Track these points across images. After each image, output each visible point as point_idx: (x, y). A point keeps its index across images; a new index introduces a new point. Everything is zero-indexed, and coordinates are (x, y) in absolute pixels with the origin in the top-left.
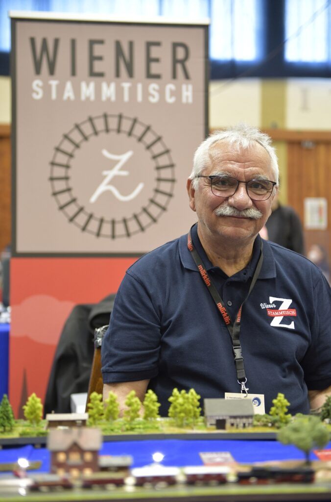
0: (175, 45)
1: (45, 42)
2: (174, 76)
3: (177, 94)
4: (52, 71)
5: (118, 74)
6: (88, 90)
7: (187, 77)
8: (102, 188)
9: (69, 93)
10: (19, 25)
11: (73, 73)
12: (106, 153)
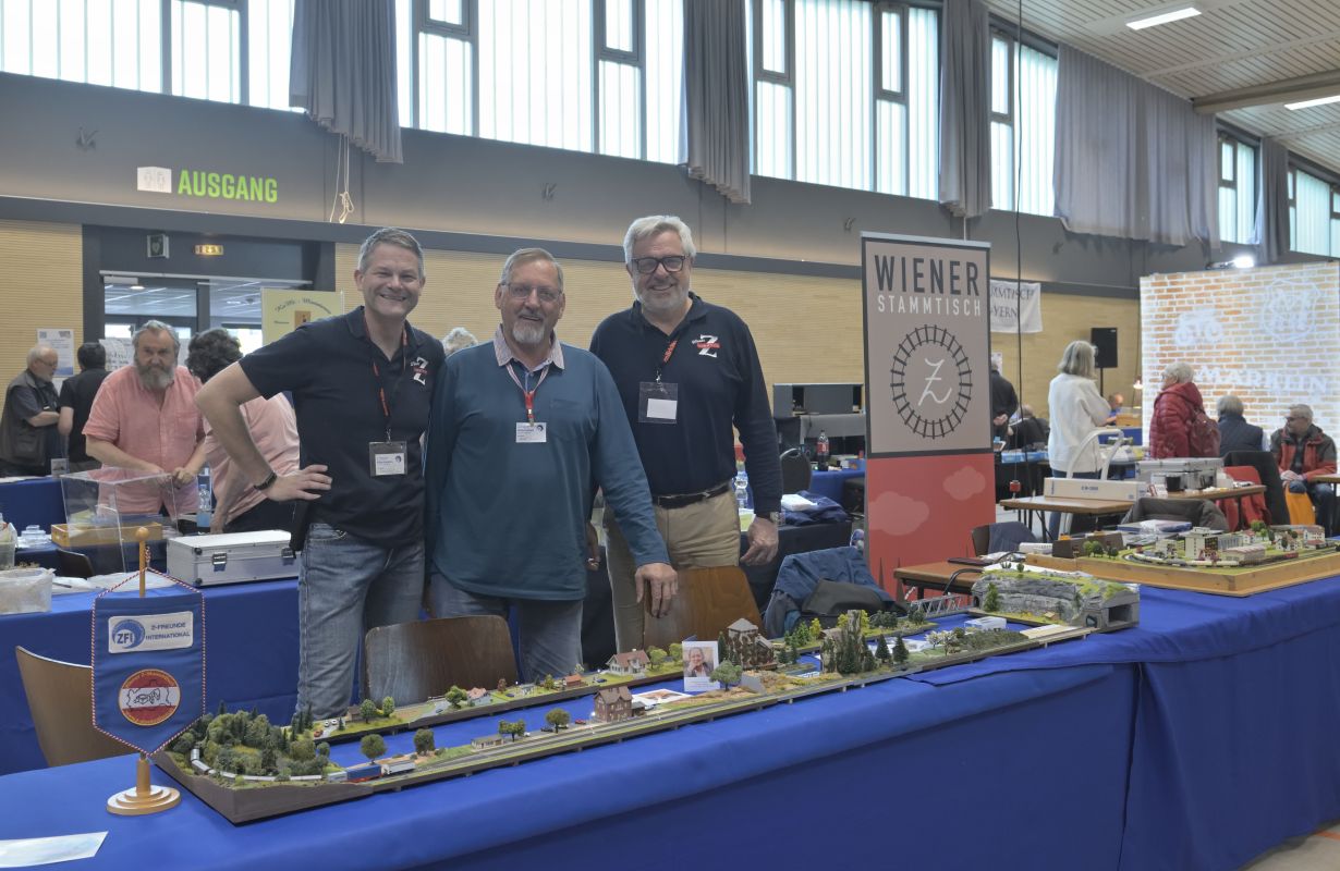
0: (969, 265)
1: (885, 258)
3: (971, 307)
4: (890, 289)
5: (933, 291)
6: (914, 304)
7: (977, 294)
8: (926, 393)
9: (902, 308)
10: (868, 243)
11: (904, 289)
12: (926, 360)
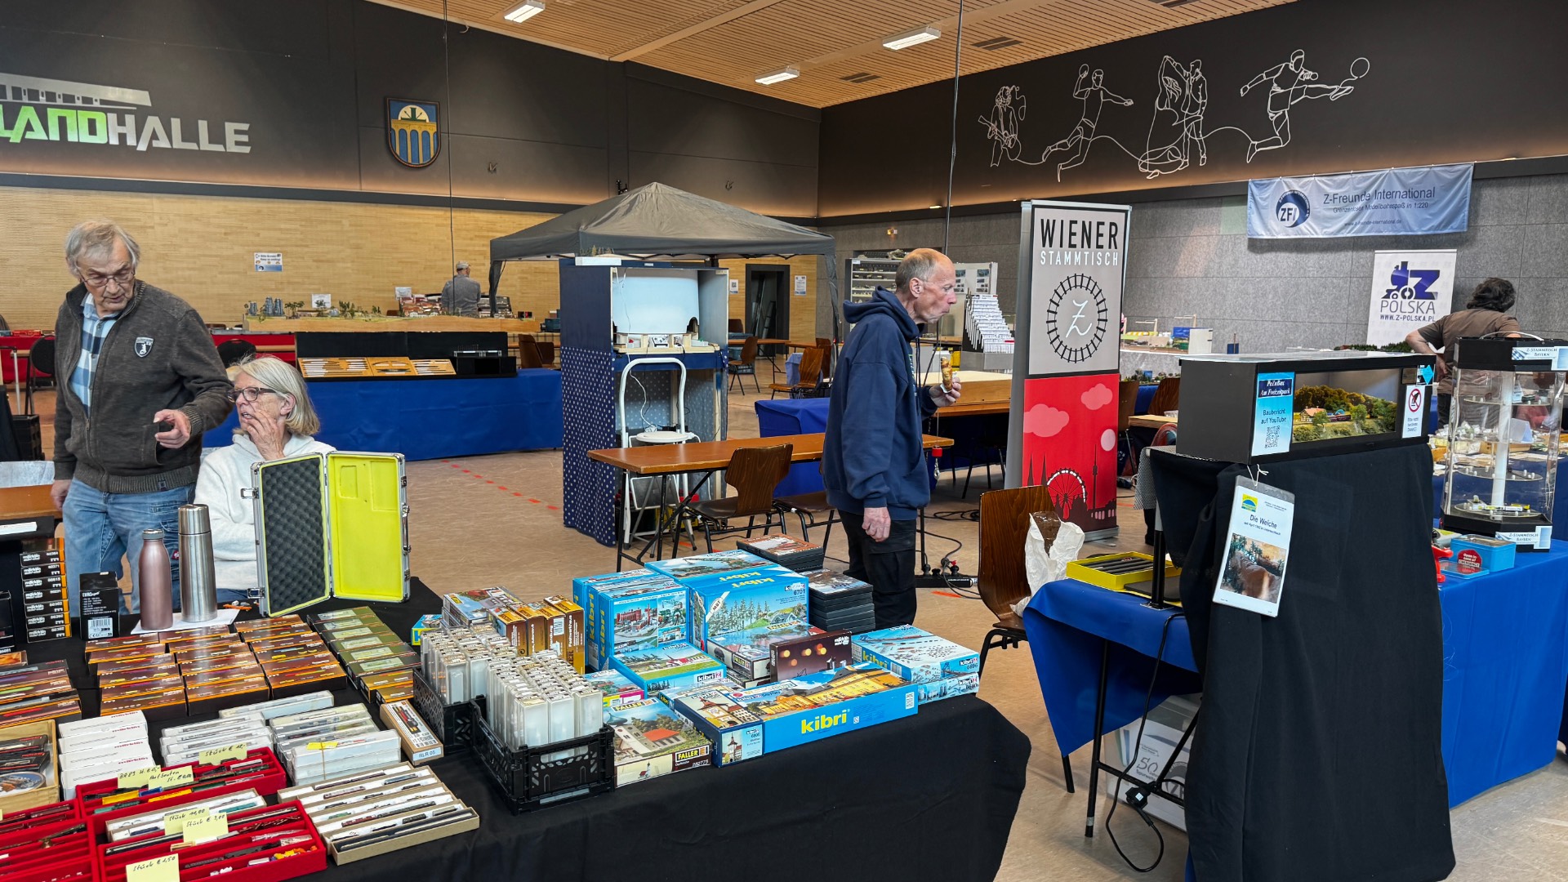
0: (1112, 224)
1: (1048, 221)
2: (1110, 247)
3: (1110, 259)
4: (1051, 246)
5: (1082, 247)
6: (1067, 257)
7: (1116, 247)
8: (1072, 327)
9: (1058, 261)
11: (1061, 245)
12: (1074, 302)
